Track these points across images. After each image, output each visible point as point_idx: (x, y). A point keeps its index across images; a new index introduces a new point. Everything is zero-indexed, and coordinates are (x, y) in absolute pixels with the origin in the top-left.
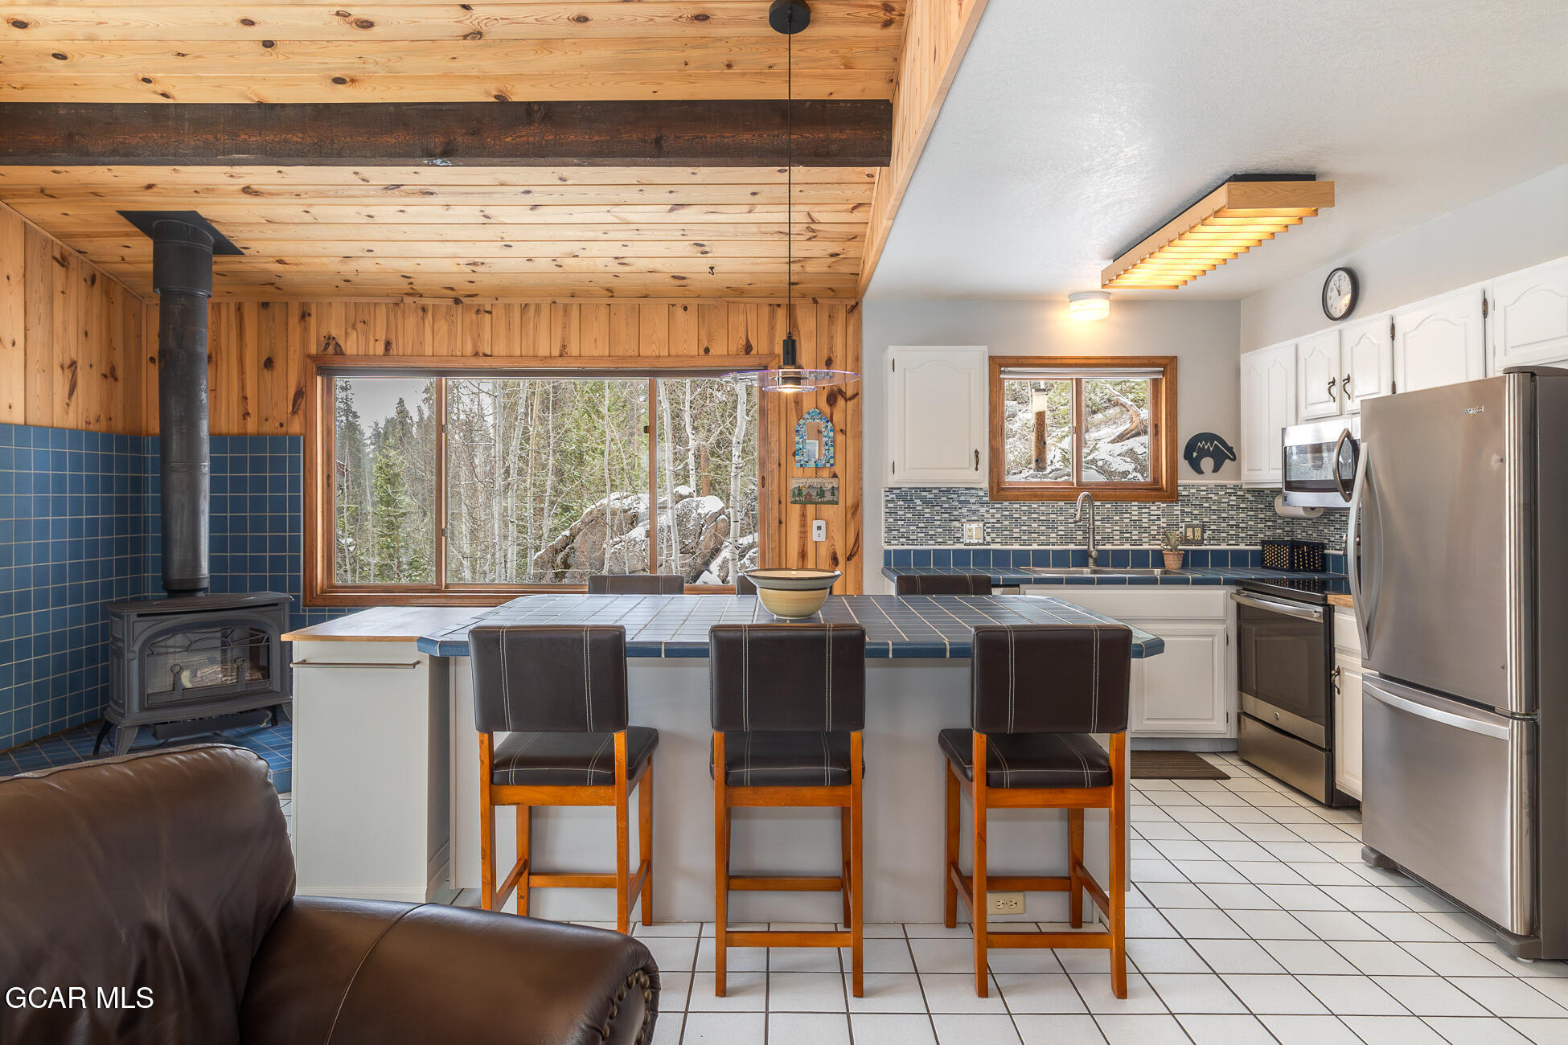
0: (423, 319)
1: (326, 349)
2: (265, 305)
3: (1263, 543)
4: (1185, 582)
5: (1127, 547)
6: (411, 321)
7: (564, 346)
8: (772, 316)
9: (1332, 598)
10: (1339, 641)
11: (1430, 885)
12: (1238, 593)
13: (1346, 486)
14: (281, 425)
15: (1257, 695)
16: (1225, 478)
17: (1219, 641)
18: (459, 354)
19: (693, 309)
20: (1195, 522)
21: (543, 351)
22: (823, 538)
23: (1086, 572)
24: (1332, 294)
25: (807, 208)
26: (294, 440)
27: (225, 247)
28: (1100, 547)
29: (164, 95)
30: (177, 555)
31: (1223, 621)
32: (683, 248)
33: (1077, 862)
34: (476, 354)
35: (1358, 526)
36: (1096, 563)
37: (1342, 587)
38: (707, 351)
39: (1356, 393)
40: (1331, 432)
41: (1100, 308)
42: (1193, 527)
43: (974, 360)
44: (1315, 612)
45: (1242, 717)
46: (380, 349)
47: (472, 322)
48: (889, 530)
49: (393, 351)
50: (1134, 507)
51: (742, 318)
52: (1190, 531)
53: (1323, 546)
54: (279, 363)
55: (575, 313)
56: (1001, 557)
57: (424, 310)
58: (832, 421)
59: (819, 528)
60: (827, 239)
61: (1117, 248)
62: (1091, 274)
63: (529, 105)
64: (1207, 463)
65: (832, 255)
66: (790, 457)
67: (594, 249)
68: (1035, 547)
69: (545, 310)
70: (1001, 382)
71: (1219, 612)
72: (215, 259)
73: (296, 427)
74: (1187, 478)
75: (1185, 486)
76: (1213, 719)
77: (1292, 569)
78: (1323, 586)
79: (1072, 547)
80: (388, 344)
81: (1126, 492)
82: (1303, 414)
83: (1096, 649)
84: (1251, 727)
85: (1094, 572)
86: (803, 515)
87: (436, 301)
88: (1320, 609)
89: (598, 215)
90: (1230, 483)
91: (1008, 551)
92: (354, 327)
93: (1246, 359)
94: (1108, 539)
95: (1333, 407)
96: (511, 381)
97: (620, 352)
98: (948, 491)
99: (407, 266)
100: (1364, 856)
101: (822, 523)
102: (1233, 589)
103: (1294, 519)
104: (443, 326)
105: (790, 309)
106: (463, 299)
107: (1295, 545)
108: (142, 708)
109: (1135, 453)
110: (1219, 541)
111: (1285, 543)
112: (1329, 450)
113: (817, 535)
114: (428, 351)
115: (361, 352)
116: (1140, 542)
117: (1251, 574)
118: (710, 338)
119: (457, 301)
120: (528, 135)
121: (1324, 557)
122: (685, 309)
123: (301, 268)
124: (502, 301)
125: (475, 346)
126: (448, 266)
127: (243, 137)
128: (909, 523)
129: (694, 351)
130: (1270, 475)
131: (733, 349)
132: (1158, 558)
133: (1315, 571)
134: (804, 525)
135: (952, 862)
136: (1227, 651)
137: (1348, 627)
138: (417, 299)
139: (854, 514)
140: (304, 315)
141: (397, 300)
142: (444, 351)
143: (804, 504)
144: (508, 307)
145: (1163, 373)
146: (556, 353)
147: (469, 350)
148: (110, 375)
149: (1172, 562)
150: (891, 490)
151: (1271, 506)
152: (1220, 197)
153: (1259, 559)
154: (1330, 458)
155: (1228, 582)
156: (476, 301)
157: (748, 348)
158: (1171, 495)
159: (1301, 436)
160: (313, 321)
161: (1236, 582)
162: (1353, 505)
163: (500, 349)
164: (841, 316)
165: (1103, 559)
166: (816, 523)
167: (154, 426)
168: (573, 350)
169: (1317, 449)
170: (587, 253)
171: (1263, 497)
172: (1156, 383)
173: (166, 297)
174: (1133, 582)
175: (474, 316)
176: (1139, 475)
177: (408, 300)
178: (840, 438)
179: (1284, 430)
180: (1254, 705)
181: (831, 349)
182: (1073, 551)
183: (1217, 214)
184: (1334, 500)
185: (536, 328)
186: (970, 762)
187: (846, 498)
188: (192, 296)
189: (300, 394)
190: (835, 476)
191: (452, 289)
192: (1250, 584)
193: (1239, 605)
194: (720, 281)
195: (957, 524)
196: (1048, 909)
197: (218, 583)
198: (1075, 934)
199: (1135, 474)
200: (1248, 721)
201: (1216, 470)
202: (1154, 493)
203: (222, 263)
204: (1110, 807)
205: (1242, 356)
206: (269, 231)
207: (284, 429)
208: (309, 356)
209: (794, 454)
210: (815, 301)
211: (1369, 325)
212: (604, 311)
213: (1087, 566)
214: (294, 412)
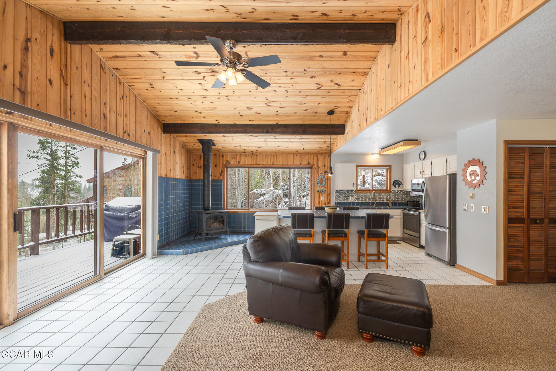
0: (246, 157)
1: (227, 163)
2: (215, 154)
3: (408, 201)
4: (393, 208)
5: (381, 202)
6: (244, 157)
7: (273, 163)
8: (314, 157)
9: (420, 211)
10: (421, 218)
11: (435, 257)
12: (403, 210)
13: (423, 190)
14: (218, 178)
15: (406, 229)
16: (400, 189)
17: (399, 220)
18: (253, 164)
19: (298, 155)
20: (395, 197)
21: (269, 164)
22: (323, 200)
23: (374, 207)
24: (421, 156)
25: (325, 139)
26: (221, 180)
27: (214, 145)
28: (377, 202)
29: (218, 122)
30: (206, 203)
31: (400, 216)
32: (300, 145)
33: (379, 251)
34: (256, 164)
35: (424, 198)
36: (376, 205)
37: (422, 209)
38: (301, 164)
39: (425, 174)
40: (421, 181)
41: (377, 156)
42: (394, 198)
43: (353, 166)
44: (417, 213)
45: (404, 233)
46: (238, 163)
47: (255, 158)
48: (336, 198)
49: (240, 163)
50: (383, 194)
51: (308, 157)
52: (393, 199)
53: (419, 202)
54: (218, 165)
55: (275, 156)
56: (357, 204)
57: (246, 155)
58: (325, 177)
59: (322, 198)
60: (327, 144)
61: (382, 148)
62: (377, 150)
63: (281, 124)
64: (397, 186)
65: (327, 147)
66: (317, 184)
67: (283, 145)
68: (364, 202)
69: (270, 156)
70: (357, 170)
71: (400, 214)
72: (212, 146)
73: (221, 178)
74: (393, 188)
75: (393, 190)
76: (398, 234)
77: (413, 206)
78: (419, 209)
79: (371, 202)
80: (239, 162)
81: (381, 191)
82: (415, 177)
83: (384, 217)
84: (406, 235)
85: (375, 206)
86: (319, 196)
87: (248, 154)
88: (418, 213)
89: (287, 140)
90: (401, 189)
91: (359, 202)
92: (232, 159)
93: (404, 166)
94: (378, 200)
95: (421, 176)
96: (263, 169)
97: (284, 164)
98: (347, 191)
99: (245, 148)
100: (425, 254)
101: (323, 197)
102: (402, 210)
103: (413, 197)
104: (250, 158)
105: (317, 155)
106: (254, 154)
107: (414, 201)
108: (206, 231)
109: (377, 180)
110: (399, 201)
111: (412, 201)
112: (420, 184)
113: (322, 199)
114: (247, 164)
115: (234, 164)
116: (384, 201)
117: (406, 207)
118: (301, 161)
119: (253, 154)
120: (281, 130)
121: (419, 204)
122: (297, 155)
123: (225, 148)
124: (261, 154)
125: (256, 162)
126: (254, 148)
127: (231, 129)
128: (340, 197)
129: (298, 164)
130: (409, 188)
131: (306, 164)
132: (388, 204)
133: (417, 206)
134: (319, 197)
135: (359, 251)
136: (401, 221)
137: (423, 216)
138: (245, 154)
139: (329, 195)
140: (223, 156)
141: (241, 154)
142: (250, 163)
143: (319, 193)
144: (262, 155)
145: (389, 168)
146: (272, 164)
147: (255, 163)
148: (188, 168)
149: (390, 205)
150: (336, 191)
151: (409, 194)
152: (402, 143)
153: (407, 204)
154: (420, 185)
155: (401, 208)
156: (256, 154)
157: (309, 163)
158: (390, 192)
159: (415, 181)
160: (224, 157)
161: (403, 208)
162: (424, 194)
163: (261, 163)
164: (327, 157)
165: (377, 204)
166: (322, 197)
167: (202, 178)
168: (275, 163)
169: (418, 184)
170: (282, 146)
171: (408, 192)
172: (387, 170)
173: (204, 155)
174: (383, 208)
175: (256, 157)
176: (378, 186)
177: (243, 154)
178: (326, 180)
179: (412, 180)
180: (406, 231)
181: (325, 163)
182: (371, 203)
183: (401, 146)
184: (421, 193)
185: (268, 159)
186: (365, 234)
187: (328, 192)
188: (209, 155)
189: (222, 172)
190: (325, 188)
191: (252, 152)
192: (406, 209)
193: (403, 213)
194: (305, 151)
195: (349, 197)
196: (375, 258)
197: (213, 208)
198: (379, 260)
199: (377, 185)
200: (405, 234)
201: (399, 187)
202: (387, 191)
203: (213, 147)
204: (386, 240)
205: (404, 165)
206: (223, 142)
207: (219, 179)
208: (224, 164)
209: (318, 184)
210: (322, 154)
211: (427, 162)
212: (281, 156)
213: (374, 205)
214: (221, 175)
